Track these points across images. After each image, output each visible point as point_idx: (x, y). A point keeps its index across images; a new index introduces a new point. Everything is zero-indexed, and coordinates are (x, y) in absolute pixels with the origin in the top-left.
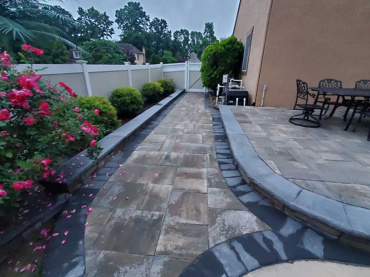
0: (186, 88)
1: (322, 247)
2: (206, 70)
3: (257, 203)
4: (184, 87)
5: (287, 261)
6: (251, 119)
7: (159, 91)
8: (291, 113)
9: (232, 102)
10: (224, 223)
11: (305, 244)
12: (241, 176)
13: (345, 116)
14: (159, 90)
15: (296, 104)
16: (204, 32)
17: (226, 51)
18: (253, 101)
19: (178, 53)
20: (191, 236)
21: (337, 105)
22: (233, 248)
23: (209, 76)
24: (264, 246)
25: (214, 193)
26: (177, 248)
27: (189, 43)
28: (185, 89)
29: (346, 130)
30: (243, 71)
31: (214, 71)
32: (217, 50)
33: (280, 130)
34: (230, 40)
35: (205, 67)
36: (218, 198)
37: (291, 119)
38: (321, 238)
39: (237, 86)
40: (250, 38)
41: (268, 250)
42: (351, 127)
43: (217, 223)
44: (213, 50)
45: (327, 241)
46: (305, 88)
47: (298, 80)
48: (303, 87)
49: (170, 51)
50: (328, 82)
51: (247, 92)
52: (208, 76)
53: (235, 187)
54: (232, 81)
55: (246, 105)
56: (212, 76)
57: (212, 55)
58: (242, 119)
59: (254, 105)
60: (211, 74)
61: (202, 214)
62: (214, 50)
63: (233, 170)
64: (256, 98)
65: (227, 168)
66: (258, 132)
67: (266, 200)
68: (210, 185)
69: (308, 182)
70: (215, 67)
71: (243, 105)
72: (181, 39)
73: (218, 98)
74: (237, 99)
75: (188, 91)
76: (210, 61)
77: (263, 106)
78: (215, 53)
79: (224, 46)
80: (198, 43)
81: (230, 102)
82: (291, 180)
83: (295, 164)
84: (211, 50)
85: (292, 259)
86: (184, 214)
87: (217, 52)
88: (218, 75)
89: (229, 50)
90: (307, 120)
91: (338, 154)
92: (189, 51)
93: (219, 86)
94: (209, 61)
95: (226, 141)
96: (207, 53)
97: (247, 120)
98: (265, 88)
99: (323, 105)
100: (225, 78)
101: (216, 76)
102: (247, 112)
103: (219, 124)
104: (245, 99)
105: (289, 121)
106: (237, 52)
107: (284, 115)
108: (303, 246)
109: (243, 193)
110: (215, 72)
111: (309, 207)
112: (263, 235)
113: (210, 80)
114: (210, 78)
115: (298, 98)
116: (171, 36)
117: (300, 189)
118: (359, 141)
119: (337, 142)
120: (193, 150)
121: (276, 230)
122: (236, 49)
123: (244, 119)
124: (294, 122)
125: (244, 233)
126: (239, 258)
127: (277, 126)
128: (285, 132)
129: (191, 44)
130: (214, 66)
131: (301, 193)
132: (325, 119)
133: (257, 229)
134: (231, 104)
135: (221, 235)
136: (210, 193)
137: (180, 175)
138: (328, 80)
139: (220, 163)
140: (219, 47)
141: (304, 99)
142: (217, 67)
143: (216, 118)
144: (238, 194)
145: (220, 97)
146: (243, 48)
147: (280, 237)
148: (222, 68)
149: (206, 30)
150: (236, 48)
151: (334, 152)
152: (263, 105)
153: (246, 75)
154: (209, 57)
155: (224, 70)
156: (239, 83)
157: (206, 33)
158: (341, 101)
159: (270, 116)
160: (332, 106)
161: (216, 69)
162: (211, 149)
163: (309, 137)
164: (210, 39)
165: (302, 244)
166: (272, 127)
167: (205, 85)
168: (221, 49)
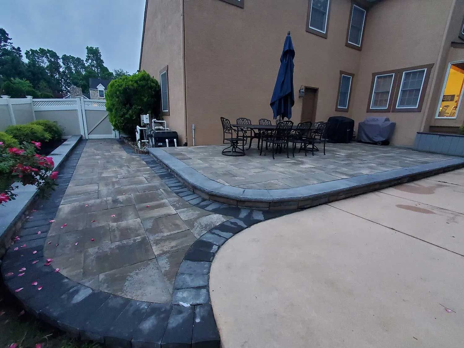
0: (82, 133)
1: (263, 215)
2: (116, 109)
3: (219, 208)
4: (80, 133)
5: (247, 228)
6: (189, 156)
7: (42, 138)
8: (221, 148)
9: (162, 144)
10: (201, 225)
11: (254, 217)
12: (200, 196)
13: (258, 147)
14: (43, 136)
15: (224, 139)
16: (87, 59)
17: (140, 88)
18: (184, 141)
19: (43, 84)
20: (179, 238)
21: (252, 138)
22: (214, 233)
23: (122, 117)
24: (233, 226)
25: (183, 212)
26: (172, 247)
27: (61, 70)
28: (82, 135)
29: (260, 155)
30: (164, 111)
31: (128, 111)
32: (128, 86)
33: (218, 161)
34: (143, 76)
35: (113, 105)
36: (188, 214)
37: (223, 152)
38: (261, 212)
39: (161, 127)
40: (165, 77)
41: (236, 227)
42: (263, 153)
43: (196, 226)
44: (122, 85)
45: (264, 213)
46: (228, 124)
47: (221, 118)
48: (227, 123)
49: (26, 80)
50: (242, 120)
51: (175, 133)
52: (120, 117)
53: (198, 204)
54: (155, 122)
55: (178, 146)
56: (126, 116)
57: (122, 92)
58: (181, 157)
59: (186, 145)
60: (124, 114)
61: (180, 225)
62: (124, 86)
63: (192, 195)
64: (187, 138)
65: (186, 195)
66: (201, 164)
67: (225, 204)
68: (177, 208)
69: (247, 185)
70: (128, 106)
71: (175, 146)
72: (45, 63)
73: (141, 142)
74: (167, 140)
75: (87, 138)
76: (120, 98)
77: (195, 146)
78: (125, 89)
79: (136, 82)
80: (78, 72)
81: (159, 144)
82: (237, 186)
83: (236, 178)
84: (120, 85)
85: (249, 226)
86: (165, 230)
87: (129, 88)
88: (134, 115)
89: (143, 86)
90: (235, 151)
91: (259, 168)
92: (64, 83)
93: (138, 128)
94: (118, 97)
95: (173, 177)
96: (114, 89)
97: (186, 157)
98: (193, 128)
99: (243, 138)
100: (145, 118)
101: (131, 116)
102: (182, 151)
103: (157, 166)
104: (175, 140)
105: (222, 154)
106: (153, 90)
107: (217, 150)
108: (253, 219)
109: (207, 206)
110: (130, 112)
111: (251, 196)
112: (230, 222)
113: (123, 121)
114: (124, 119)
115: (225, 133)
116: (22, 56)
117: (244, 189)
118: (269, 160)
119: (257, 162)
120: (143, 190)
121: (236, 217)
122: (151, 88)
123: (183, 157)
124: (226, 154)
125: (218, 224)
126: (220, 236)
127: (214, 158)
128: (222, 162)
129: (64, 72)
130: (127, 104)
131: (245, 191)
132: (247, 150)
133: (225, 220)
134: (160, 146)
135: (202, 231)
136: (179, 213)
137: (141, 209)
138: (241, 119)
139: (177, 193)
140: (130, 83)
141: (229, 133)
142: (131, 106)
143: (150, 161)
144: (203, 207)
145: (142, 141)
146: (159, 87)
147: (241, 219)
148: (138, 107)
149: (88, 56)
150: (151, 86)
151: (256, 168)
152: (195, 144)
153: (169, 115)
154: (118, 93)
155: (141, 109)
156: (162, 124)
157: (90, 61)
158: (253, 135)
159: (205, 152)
160: (249, 139)
161: (130, 109)
162: (162, 185)
163: (239, 162)
164: (98, 70)
165: (253, 218)
166: (211, 159)
167: (116, 127)
168: (132, 85)
